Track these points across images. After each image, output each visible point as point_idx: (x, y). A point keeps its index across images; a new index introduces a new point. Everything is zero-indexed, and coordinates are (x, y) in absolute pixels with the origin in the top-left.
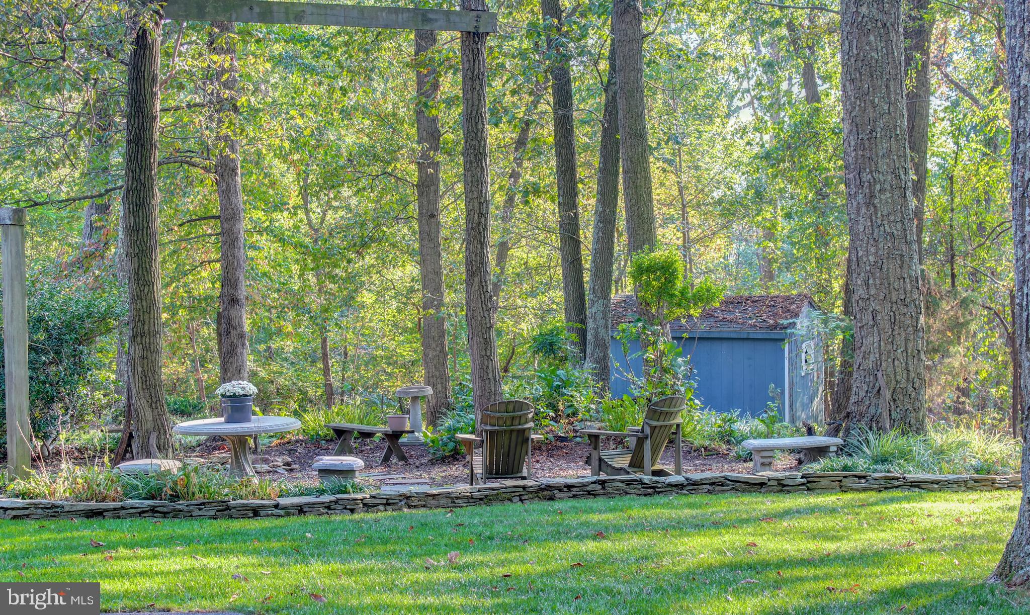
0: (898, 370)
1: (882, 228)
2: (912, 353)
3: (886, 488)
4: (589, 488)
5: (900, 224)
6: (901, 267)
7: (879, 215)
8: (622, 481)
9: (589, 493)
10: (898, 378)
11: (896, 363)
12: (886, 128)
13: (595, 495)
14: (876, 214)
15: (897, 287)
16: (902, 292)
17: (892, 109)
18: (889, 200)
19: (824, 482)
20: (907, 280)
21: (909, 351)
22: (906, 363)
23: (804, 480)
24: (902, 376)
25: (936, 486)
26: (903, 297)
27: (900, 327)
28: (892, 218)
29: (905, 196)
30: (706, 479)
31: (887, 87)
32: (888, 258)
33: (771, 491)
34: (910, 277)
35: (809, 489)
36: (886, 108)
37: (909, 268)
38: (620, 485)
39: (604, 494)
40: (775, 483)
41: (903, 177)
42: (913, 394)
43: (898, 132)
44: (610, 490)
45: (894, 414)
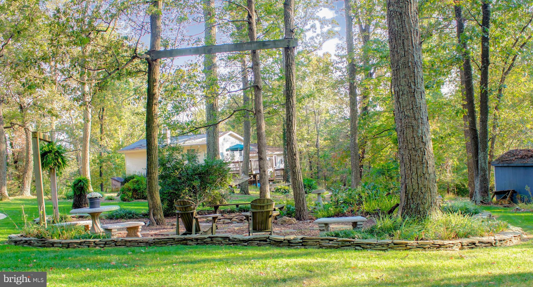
0: (414, 183)
1: (403, 113)
2: (420, 175)
3: (342, 246)
4: (205, 240)
5: (411, 110)
6: (413, 132)
7: (402, 107)
8: (221, 237)
9: (205, 242)
10: (414, 188)
11: (413, 180)
12: (404, 64)
13: (207, 244)
14: (400, 106)
15: (411, 142)
16: (413, 144)
17: (406, 54)
18: (406, 99)
19: (310, 242)
20: (416, 138)
21: (419, 174)
22: (417, 180)
23: (301, 241)
24: (415, 187)
25: (368, 246)
26: (414, 147)
27: (413, 162)
28: (408, 108)
29: (414, 97)
30: (256, 238)
31: (403, 43)
32: (406, 128)
33: (284, 246)
34: (418, 136)
35: (302, 245)
36: (403, 53)
37: (417, 132)
38: (220, 239)
39: (211, 243)
40: (287, 241)
41: (413, 87)
42: (422, 196)
43: (410, 65)
44: (215, 241)
45: (412, 205)
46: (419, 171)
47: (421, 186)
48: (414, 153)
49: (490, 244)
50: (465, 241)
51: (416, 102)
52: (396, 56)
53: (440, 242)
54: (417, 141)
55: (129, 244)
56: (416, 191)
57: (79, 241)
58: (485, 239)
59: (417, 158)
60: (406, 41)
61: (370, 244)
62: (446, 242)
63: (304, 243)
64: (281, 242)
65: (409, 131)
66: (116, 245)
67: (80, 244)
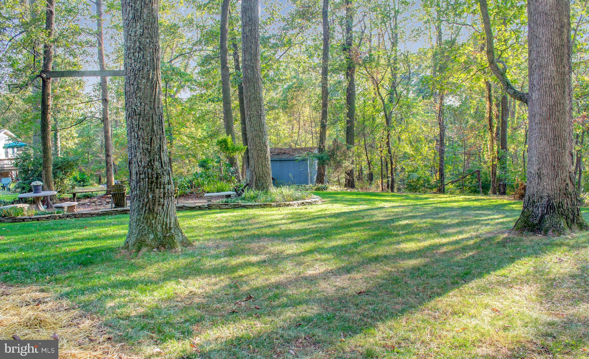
3: (234, 208)
19: (214, 207)
45: (259, 184)
46: (263, 163)
47: (264, 172)
48: (261, 152)
49: (310, 203)
50: (300, 202)
51: (261, 121)
52: (249, 93)
53: (288, 203)
54: (262, 145)
55: (85, 216)
56: (262, 175)
57: (47, 216)
58: (307, 201)
59: (262, 156)
60: (255, 85)
61: (251, 206)
62: (291, 203)
63: (209, 207)
64: (194, 208)
65: (257, 139)
66: (76, 217)
67: (47, 218)
